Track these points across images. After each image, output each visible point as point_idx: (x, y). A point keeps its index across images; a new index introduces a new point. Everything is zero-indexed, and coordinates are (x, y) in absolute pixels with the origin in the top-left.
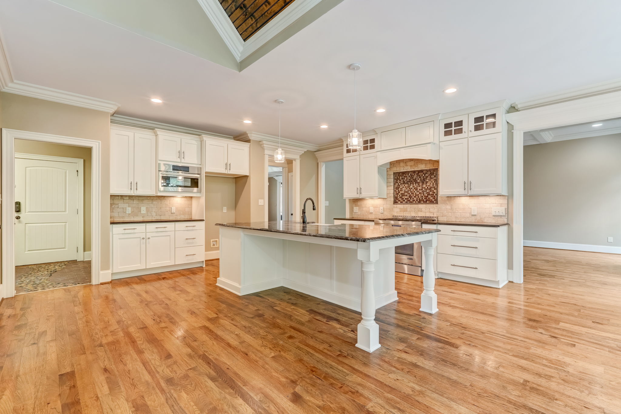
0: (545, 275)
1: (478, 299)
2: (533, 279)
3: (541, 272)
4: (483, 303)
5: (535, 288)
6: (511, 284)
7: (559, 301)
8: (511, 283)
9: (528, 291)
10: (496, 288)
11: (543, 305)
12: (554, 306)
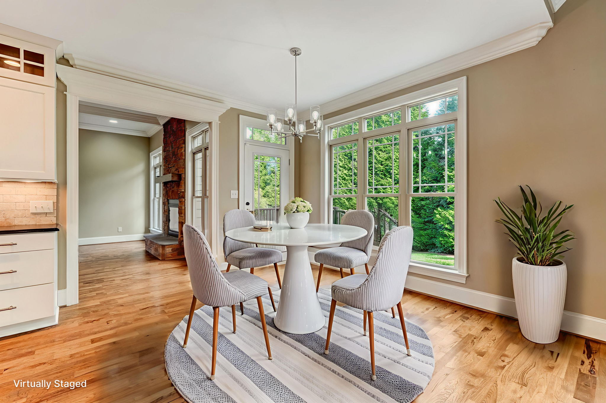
0: (93, 282)
1: (41, 364)
2: (84, 291)
3: (84, 279)
4: (54, 366)
5: (99, 303)
6: (64, 310)
7: (138, 309)
8: (64, 308)
9: (97, 311)
10: (51, 327)
11: (131, 323)
12: (141, 319)
